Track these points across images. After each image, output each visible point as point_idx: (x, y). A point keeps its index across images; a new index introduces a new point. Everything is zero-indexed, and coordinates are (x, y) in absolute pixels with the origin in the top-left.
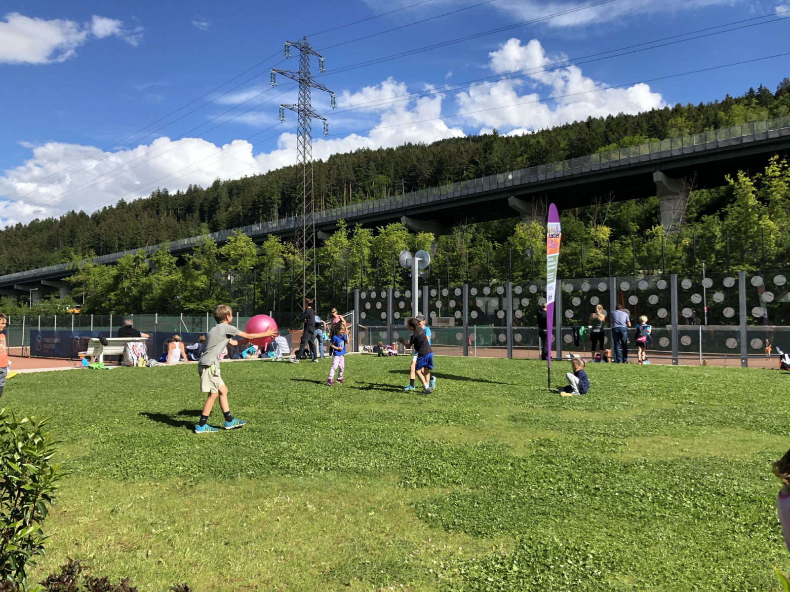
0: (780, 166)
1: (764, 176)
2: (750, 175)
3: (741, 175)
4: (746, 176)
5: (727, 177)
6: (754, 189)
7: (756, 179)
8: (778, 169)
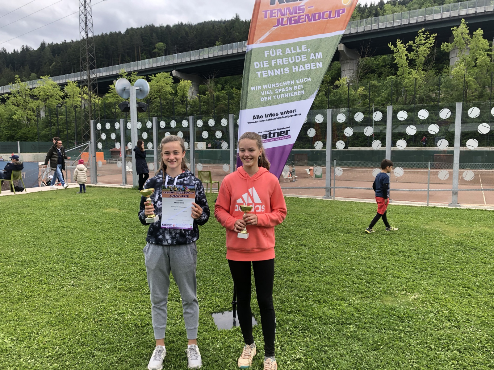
0: (425, 36)
1: (414, 43)
2: (404, 42)
3: (398, 43)
4: (402, 43)
5: (390, 45)
6: (406, 52)
7: (408, 46)
8: (423, 38)
